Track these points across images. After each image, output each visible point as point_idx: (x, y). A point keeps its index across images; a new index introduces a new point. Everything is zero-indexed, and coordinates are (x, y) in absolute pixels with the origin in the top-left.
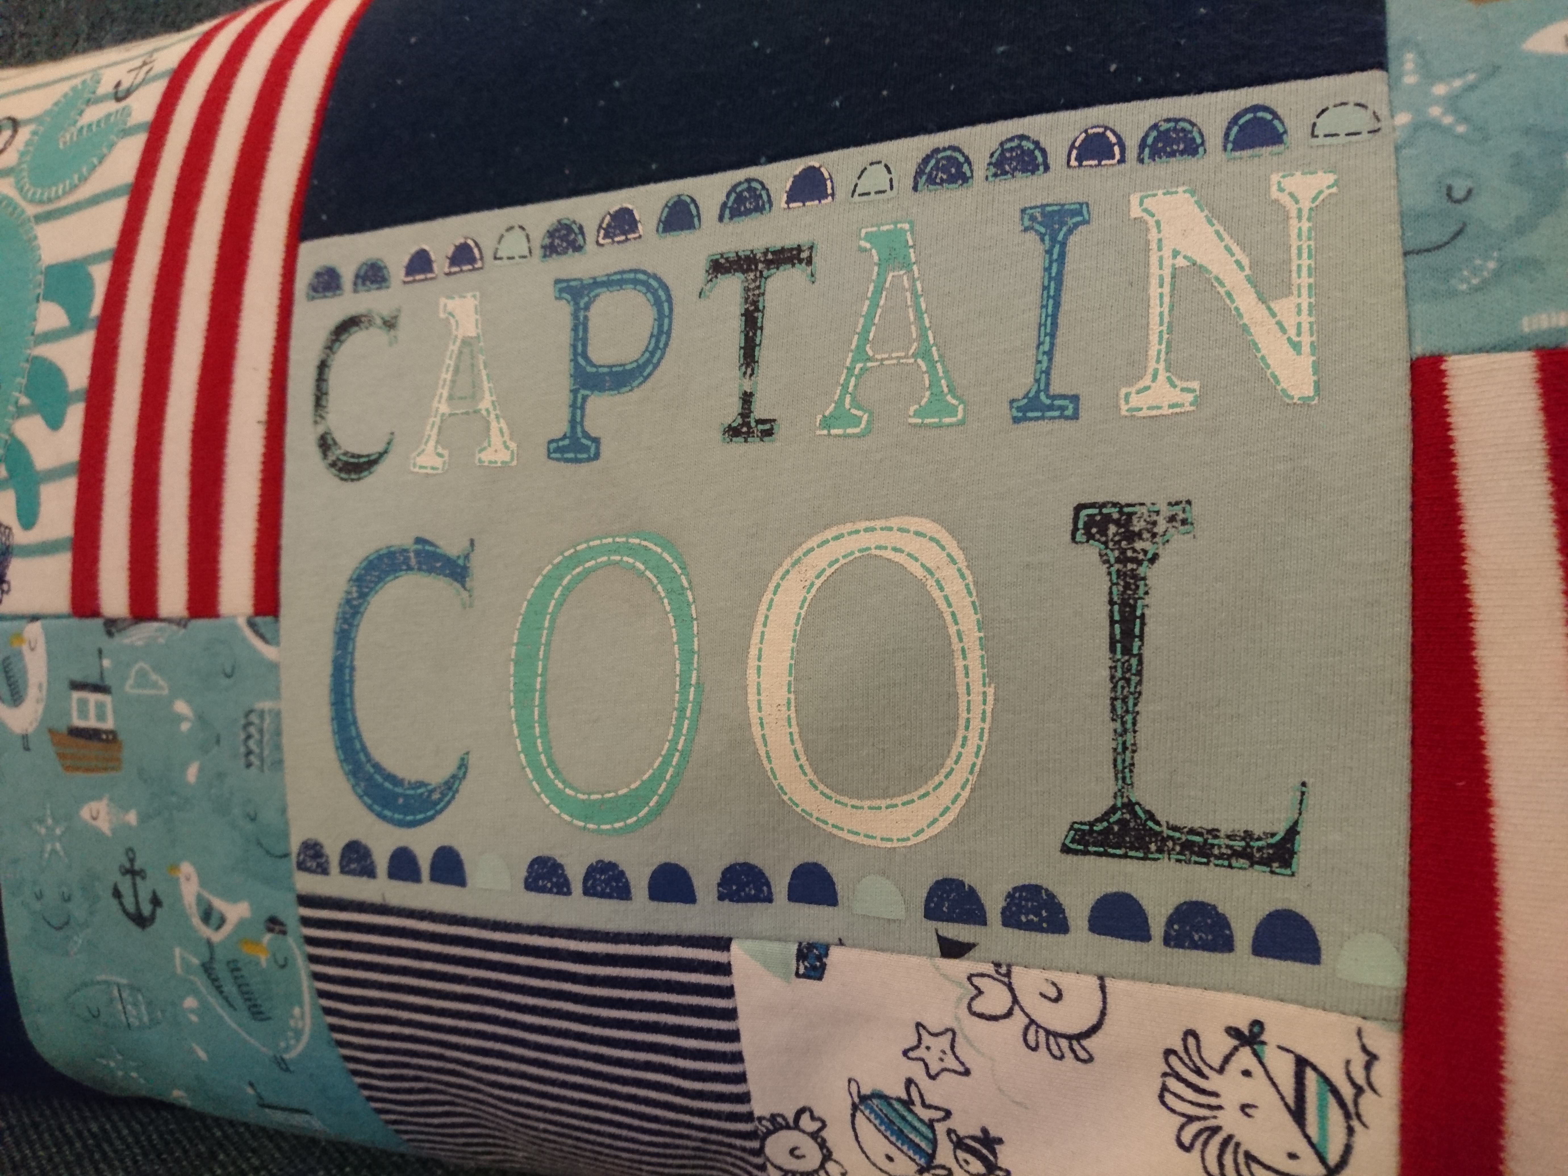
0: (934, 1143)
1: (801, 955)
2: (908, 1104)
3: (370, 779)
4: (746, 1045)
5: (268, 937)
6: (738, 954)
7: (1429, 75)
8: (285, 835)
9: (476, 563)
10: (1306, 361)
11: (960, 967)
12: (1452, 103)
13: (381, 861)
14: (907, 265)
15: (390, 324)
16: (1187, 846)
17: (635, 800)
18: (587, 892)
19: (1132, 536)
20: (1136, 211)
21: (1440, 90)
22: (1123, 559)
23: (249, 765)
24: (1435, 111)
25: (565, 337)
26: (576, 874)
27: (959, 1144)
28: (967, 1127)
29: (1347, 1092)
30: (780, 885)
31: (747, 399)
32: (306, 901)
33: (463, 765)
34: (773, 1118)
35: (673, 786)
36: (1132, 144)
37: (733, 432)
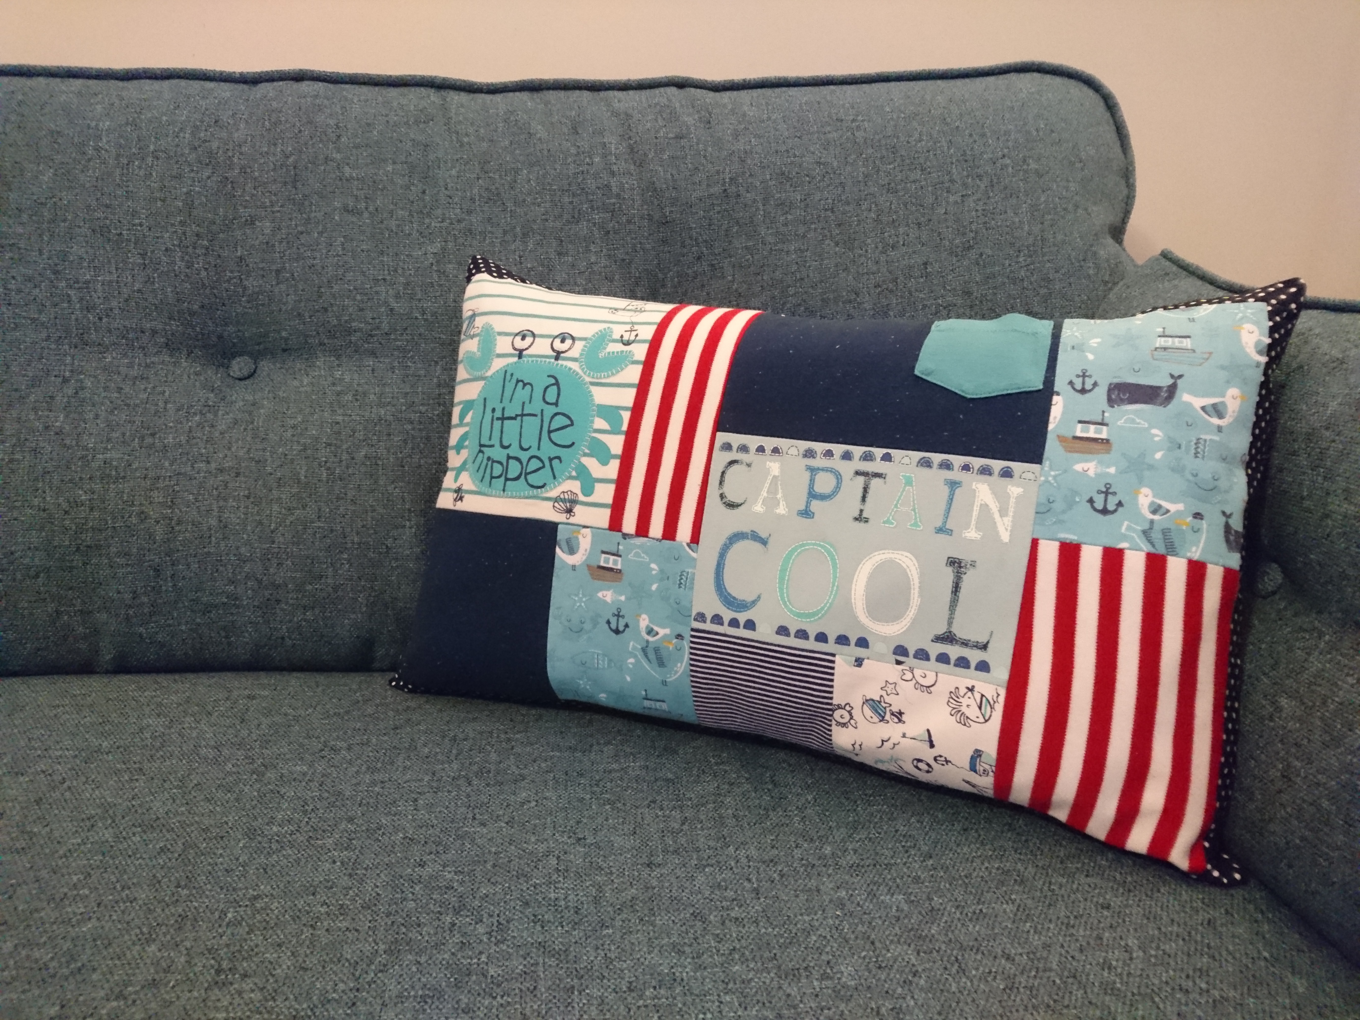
0: (885, 713)
1: (856, 661)
2: (880, 702)
3: (726, 597)
4: (834, 684)
5: (675, 641)
6: (837, 659)
7: (1051, 468)
8: (691, 610)
9: (771, 542)
10: (1008, 533)
11: (900, 667)
12: (1055, 477)
13: (726, 621)
14: (912, 486)
15: (749, 465)
16: (963, 643)
17: (814, 614)
18: (795, 637)
19: (960, 567)
20: (974, 487)
21: (1053, 473)
22: (958, 572)
23: (680, 587)
24: (1050, 479)
25: (808, 482)
26: (793, 632)
27: (892, 714)
28: (895, 709)
29: (992, 702)
30: (853, 642)
31: (861, 511)
32: (693, 630)
33: (759, 597)
34: (838, 705)
35: (826, 612)
36: (976, 468)
37: (856, 519)
